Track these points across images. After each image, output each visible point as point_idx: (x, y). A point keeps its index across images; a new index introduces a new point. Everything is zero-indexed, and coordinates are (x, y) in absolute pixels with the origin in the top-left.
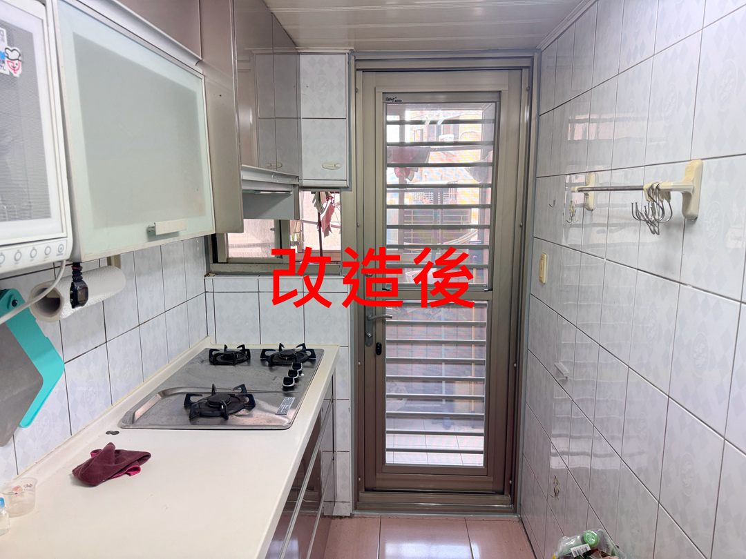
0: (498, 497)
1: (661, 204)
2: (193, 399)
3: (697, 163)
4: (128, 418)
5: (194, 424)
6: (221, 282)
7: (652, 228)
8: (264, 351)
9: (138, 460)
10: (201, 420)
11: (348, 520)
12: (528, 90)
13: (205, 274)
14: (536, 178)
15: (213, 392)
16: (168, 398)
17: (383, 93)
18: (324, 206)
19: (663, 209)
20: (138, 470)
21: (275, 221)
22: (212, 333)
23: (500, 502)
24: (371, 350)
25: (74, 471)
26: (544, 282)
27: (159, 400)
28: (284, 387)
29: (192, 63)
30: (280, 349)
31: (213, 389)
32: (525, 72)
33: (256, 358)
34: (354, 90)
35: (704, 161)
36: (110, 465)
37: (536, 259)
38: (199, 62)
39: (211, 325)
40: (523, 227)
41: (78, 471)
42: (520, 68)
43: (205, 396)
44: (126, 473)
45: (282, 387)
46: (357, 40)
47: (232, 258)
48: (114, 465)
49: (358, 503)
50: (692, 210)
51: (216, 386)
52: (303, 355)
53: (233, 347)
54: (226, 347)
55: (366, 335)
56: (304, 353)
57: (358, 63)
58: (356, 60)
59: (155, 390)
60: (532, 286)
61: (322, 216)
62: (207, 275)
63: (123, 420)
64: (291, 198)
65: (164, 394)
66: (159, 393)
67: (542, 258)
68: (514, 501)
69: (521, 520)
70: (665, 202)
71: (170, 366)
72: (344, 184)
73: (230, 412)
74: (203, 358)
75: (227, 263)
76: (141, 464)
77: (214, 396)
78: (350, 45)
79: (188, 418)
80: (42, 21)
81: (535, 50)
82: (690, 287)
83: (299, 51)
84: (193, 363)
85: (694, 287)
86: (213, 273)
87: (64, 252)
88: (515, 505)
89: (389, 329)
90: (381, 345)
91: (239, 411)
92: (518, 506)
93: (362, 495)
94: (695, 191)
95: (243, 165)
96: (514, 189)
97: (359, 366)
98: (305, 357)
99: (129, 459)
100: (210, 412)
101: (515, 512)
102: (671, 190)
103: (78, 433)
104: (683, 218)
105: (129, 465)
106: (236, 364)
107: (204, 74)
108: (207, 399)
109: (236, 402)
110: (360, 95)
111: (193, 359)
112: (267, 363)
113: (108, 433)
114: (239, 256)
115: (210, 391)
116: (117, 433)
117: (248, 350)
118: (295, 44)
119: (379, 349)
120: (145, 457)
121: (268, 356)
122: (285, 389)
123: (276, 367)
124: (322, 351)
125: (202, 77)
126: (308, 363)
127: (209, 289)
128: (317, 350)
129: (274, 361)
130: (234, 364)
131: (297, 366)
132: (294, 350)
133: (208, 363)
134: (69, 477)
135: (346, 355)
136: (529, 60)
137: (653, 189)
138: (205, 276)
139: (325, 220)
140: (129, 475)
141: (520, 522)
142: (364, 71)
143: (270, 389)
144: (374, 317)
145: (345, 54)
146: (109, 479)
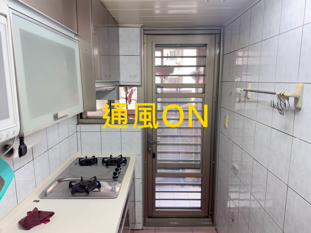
0: (206, 219)
1: (284, 102)
2: (73, 184)
3: (301, 85)
4: (44, 194)
5: (74, 196)
6: (84, 127)
7: (280, 112)
8: (104, 158)
9: (49, 216)
10: (77, 194)
11: (141, 231)
12: (219, 44)
13: (77, 124)
14: (222, 82)
15: (82, 180)
16: (61, 183)
17: (156, 44)
18: (129, 91)
19: (285, 104)
20: (49, 221)
21: (108, 101)
22: (80, 150)
23: (207, 221)
24: (150, 156)
25: (19, 222)
26: (227, 127)
27: (57, 184)
28: (113, 177)
29: (73, 36)
30: (111, 157)
31: (82, 178)
32: (217, 36)
33: (100, 162)
34: (143, 43)
35: (304, 84)
36: (36, 219)
37: (222, 117)
38: (76, 35)
39: (79, 146)
40: (217, 103)
41: (21, 223)
42: (215, 34)
43: (78, 182)
44: (44, 222)
45: (112, 177)
46: (144, 22)
47: (89, 117)
48: (37, 219)
49: (145, 223)
50: (299, 105)
51: (83, 177)
52: (121, 160)
53: (90, 156)
54: (86, 157)
55: (148, 150)
56: (121, 159)
57: (145, 31)
58: (144, 30)
59: (56, 179)
60: (221, 128)
61: (128, 95)
62: (78, 124)
63: (41, 195)
64: (116, 91)
65: (59, 181)
66: (57, 181)
67: (225, 117)
68: (213, 221)
69: (216, 229)
70: (286, 101)
71: (62, 167)
72: (139, 84)
73: (90, 190)
74: (76, 162)
75: (87, 119)
76: (50, 217)
77: (82, 182)
78: (141, 23)
79: (71, 193)
80: (5, 25)
81: (222, 26)
82: (298, 139)
83: (119, 26)
84: (72, 165)
85: (300, 139)
86: (80, 123)
87: (16, 133)
88: (213, 223)
89: (158, 147)
90: (155, 154)
91: (94, 189)
92: (215, 223)
93: (147, 219)
94: (300, 97)
95: (96, 81)
96: (212, 86)
97: (145, 163)
98: (122, 161)
99: (44, 216)
100: (81, 190)
101: (213, 226)
102: (290, 97)
103: (21, 203)
104: (294, 108)
105: (45, 219)
106: (91, 165)
107: (78, 40)
108: (79, 183)
109: (92, 185)
110: (145, 45)
111: (72, 163)
112: (105, 164)
113: (34, 201)
114: (92, 115)
115: (80, 179)
116: (38, 201)
117: (96, 159)
118: (117, 23)
119: (154, 156)
120: (52, 214)
121: (105, 161)
122: (114, 178)
123: (109, 166)
124: (129, 158)
125: (77, 42)
126: (123, 164)
127: (78, 130)
128: (127, 157)
129: (108, 163)
130: (90, 165)
131: (119, 166)
132: (117, 158)
133: (78, 165)
134: (17, 225)
135: (140, 159)
136: (219, 31)
137: (281, 95)
138: (77, 125)
139: (129, 97)
140: (45, 223)
141: (216, 230)
142: (147, 34)
143: (107, 178)
144: (152, 142)
145: (139, 27)
146: (36, 226)
